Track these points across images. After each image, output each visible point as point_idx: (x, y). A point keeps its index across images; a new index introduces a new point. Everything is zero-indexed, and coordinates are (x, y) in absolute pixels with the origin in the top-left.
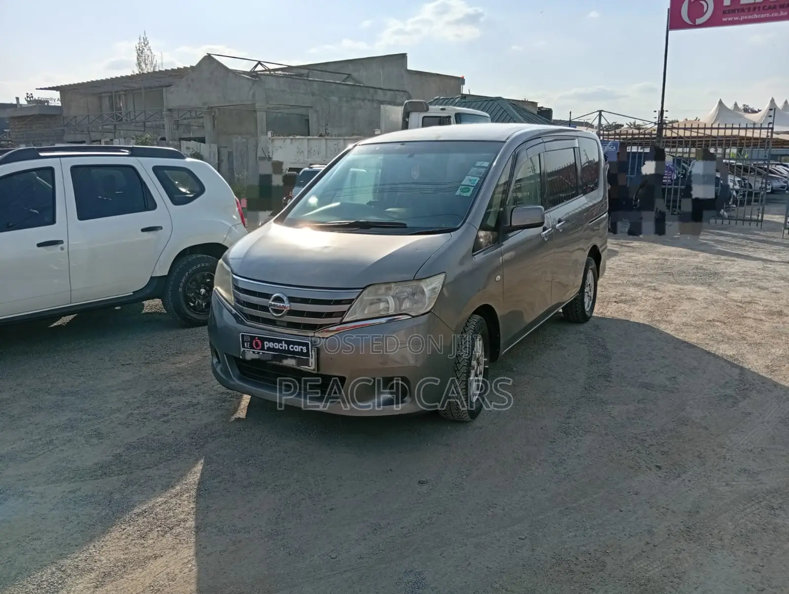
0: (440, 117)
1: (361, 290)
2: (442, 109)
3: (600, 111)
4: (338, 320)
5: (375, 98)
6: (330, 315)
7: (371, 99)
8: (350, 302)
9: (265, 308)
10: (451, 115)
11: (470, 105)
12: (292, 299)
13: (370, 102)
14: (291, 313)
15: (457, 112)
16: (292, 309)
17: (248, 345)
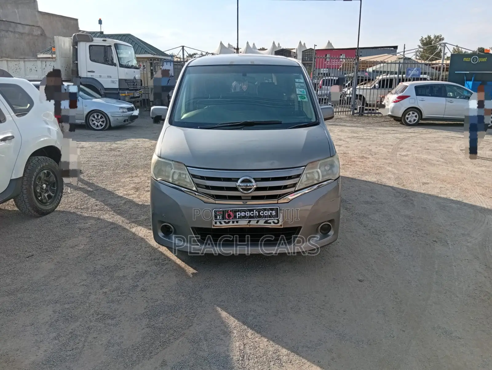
0: (105, 46)
1: (304, 167)
2: (103, 40)
3: (183, 47)
4: (292, 189)
5: (17, 30)
6: (285, 187)
7: (13, 31)
8: (298, 176)
9: (235, 189)
10: (111, 45)
11: (114, 38)
12: (256, 180)
13: (12, 34)
14: (258, 189)
15: (115, 43)
16: (259, 186)
17: (221, 217)
